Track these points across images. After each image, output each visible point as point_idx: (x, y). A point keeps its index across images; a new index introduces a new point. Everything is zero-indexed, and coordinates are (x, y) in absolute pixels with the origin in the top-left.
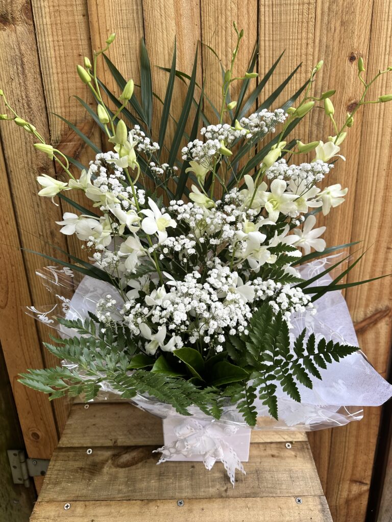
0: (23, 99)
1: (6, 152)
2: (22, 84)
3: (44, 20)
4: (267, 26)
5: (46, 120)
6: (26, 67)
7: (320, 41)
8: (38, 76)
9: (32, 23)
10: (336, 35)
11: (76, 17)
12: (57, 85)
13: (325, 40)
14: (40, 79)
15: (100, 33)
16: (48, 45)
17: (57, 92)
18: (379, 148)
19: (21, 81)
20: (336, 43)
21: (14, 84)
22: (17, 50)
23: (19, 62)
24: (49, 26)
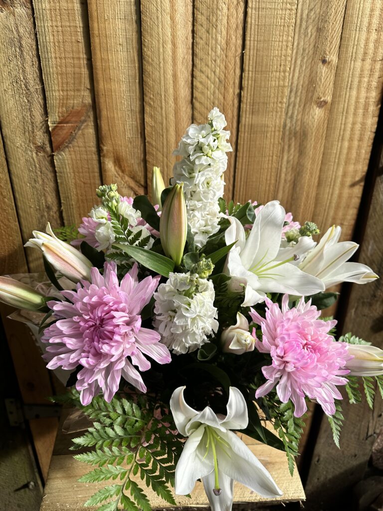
0: (21, 81)
3: (44, 4)
4: (253, 27)
5: (43, 101)
6: (25, 49)
8: (37, 59)
9: (30, 6)
10: (312, 40)
11: (75, 5)
12: (55, 69)
13: (302, 43)
14: (38, 63)
16: (47, 30)
17: (55, 76)
18: (340, 141)
20: (311, 47)
21: (12, 65)
22: (15, 33)
23: (17, 44)
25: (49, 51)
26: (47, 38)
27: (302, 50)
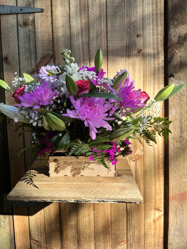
0: (28, 49)
1: (20, 66)
2: (29, 44)
3: (38, 25)
4: (110, 26)
5: (35, 55)
6: (31, 39)
7: (127, 31)
8: (35, 42)
9: (34, 25)
10: (132, 29)
11: (49, 24)
12: (40, 44)
13: (128, 31)
14: (35, 43)
15: (56, 28)
16: (39, 32)
17: (40, 46)
18: (150, 65)
19: (28, 43)
20: (132, 32)
21: (26, 44)
22: (28, 34)
23: (29, 37)
24: (39, 26)
25: (39, 38)
26: (39, 35)
27: (129, 33)
